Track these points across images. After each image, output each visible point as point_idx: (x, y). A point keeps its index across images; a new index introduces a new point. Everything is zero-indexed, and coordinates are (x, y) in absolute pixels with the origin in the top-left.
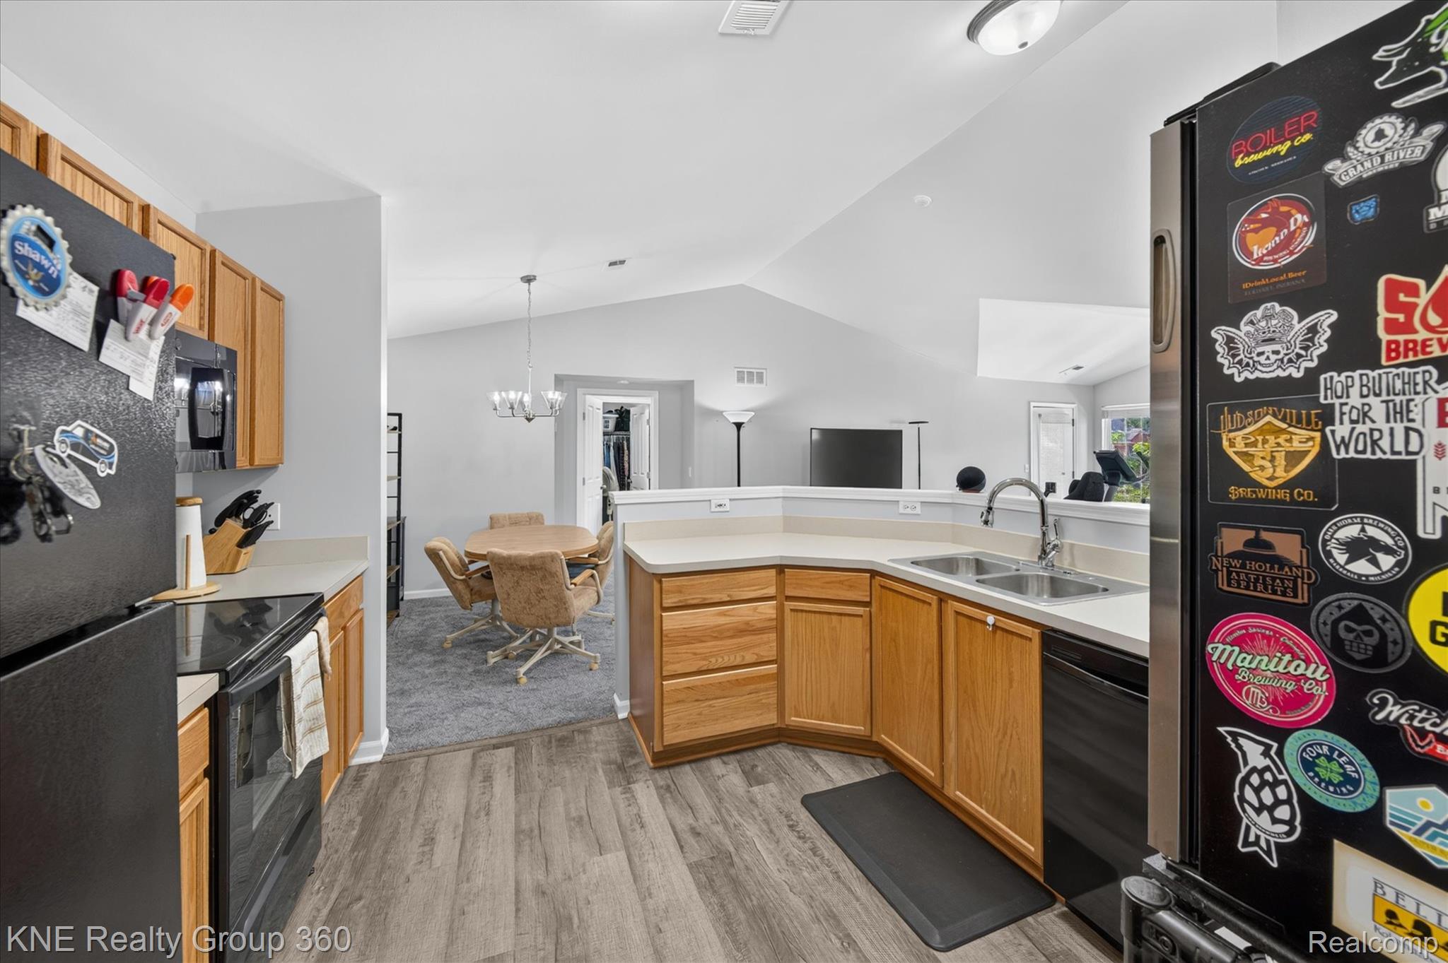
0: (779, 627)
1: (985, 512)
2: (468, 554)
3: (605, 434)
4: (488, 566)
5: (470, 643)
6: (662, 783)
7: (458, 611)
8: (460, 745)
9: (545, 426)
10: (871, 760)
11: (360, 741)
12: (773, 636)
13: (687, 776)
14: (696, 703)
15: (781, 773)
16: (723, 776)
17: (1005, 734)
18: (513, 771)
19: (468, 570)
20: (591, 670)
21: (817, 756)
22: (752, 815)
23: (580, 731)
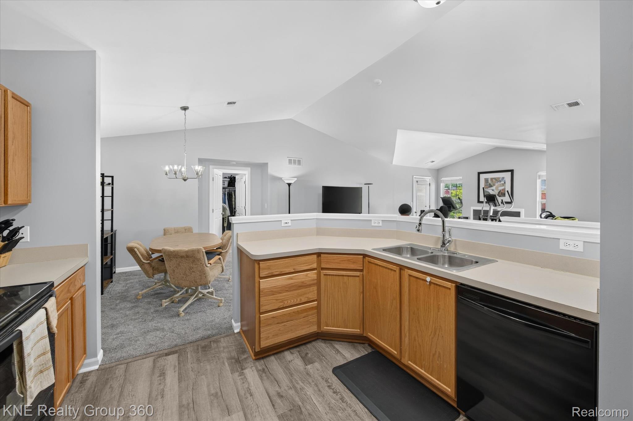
0: (318, 283)
1: (418, 226)
2: (151, 250)
3: (223, 188)
4: (162, 256)
5: (152, 295)
6: (260, 368)
7: (145, 278)
8: (146, 356)
9: (193, 184)
10: (362, 345)
11: (85, 359)
12: (315, 288)
13: (273, 362)
14: (278, 325)
15: (321, 356)
16: (291, 361)
17: (435, 334)
18: (177, 369)
19: (152, 258)
20: (219, 306)
21: (336, 345)
22: (308, 381)
23: (214, 341)
